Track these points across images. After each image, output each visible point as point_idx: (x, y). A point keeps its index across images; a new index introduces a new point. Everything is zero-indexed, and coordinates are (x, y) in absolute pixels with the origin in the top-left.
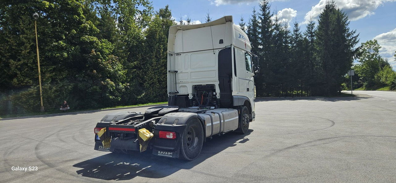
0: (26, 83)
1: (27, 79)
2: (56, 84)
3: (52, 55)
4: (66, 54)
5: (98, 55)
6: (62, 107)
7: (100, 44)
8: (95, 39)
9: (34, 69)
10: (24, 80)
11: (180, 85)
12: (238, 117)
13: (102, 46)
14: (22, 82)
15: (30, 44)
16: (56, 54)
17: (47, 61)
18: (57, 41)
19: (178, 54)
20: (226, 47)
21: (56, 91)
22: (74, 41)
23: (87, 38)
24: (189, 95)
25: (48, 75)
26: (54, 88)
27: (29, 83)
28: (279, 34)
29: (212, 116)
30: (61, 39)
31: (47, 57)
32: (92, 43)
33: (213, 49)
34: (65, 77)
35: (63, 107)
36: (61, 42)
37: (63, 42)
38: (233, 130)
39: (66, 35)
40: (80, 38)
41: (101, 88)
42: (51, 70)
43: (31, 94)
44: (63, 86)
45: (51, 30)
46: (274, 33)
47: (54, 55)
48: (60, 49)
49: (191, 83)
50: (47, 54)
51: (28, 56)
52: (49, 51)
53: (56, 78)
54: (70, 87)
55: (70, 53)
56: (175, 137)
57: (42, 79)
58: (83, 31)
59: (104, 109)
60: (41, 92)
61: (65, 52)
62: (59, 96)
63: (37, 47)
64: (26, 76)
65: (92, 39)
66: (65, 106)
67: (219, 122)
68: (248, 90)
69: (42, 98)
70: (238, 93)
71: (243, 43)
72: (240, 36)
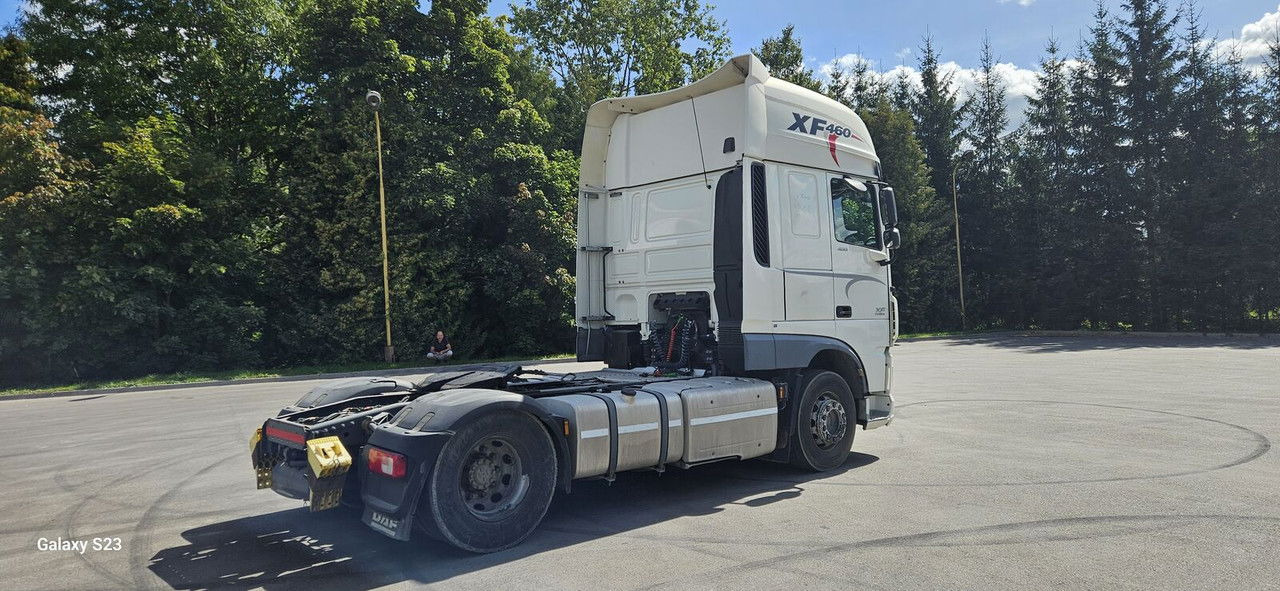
0: (352, 281)
1: (353, 271)
2: (428, 283)
3: (415, 203)
4: (450, 200)
5: (537, 197)
6: (433, 348)
7: (547, 166)
8: (536, 152)
9: (374, 242)
10: (347, 273)
11: (619, 292)
12: (775, 410)
13: (551, 170)
14: (343, 278)
15: (366, 174)
16: (424, 200)
17: (407, 219)
18: (432, 165)
19: (615, 193)
21: (428, 303)
22: (477, 160)
23: (511, 150)
24: (643, 326)
25: (404, 258)
26: (420, 296)
27: (359, 280)
28: (1203, 90)
29: (619, 405)
30: (444, 157)
31: (404, 210)
32: (525, 163)
33: (705, 173)
34: (452, 265)
35: (436, 350)
36: (442, 166)
37: (447, 166)
38: (739, 457)
39: (457, 145)
40: (492, 150)
41: (542, 295)
42: (415, 245)
43: (362, 311)
44: (446, 289)
45: (420, 134)
46: (1178, 89)
47: (421, 202)
48: (437, 185)
49: (647, 286)
50: (404, 201)
51: (362, 208)
52: (410, 192)
53: (428, 267)
54: (462, 292)
55: (463, 194)
56: (403, 472)
57: (390, 269)
58: (505, 131)
59: (551, 359)
60: (387, 306)
61: (450, 195)
62: (434, 318)
63: (382, 184)
64: (353, 264)
65: (527, 151)
66: (440, 347)
67: (656, 425)
68: (844, 312)
69: (388, 324)
70: (776, 326)
71: (817, 144)
72: (799, 123)
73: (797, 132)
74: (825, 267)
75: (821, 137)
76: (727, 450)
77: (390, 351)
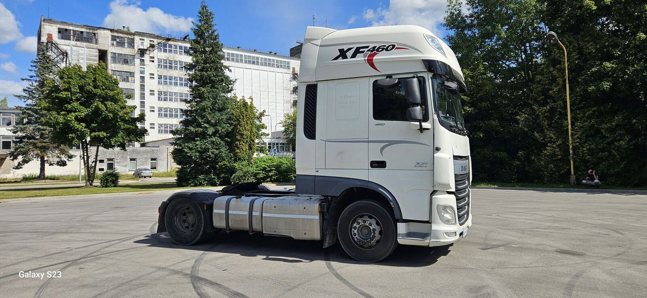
2: (602, 138)
4: (607, 85)
18: (600, 64)
30: (611, 58)
36: (608, 64)
37: (611, 63)
38: (292, 237)
54: (622, 143)
60: (571, 152)
67: (247, 213)
68: (381, 164)
69: (572, 162)
70: (318, 171)
71: (358, 63)
72: (343, 54)
73: (340, 60)
74: (364, 136)
75: (360, 58)
76: (284, 231)
77: (573, 178)
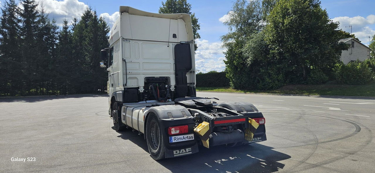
11: (129, 76)
20: (181, 42)
24: (140, 88)
33: (167, 42)
49: (143, 74)
